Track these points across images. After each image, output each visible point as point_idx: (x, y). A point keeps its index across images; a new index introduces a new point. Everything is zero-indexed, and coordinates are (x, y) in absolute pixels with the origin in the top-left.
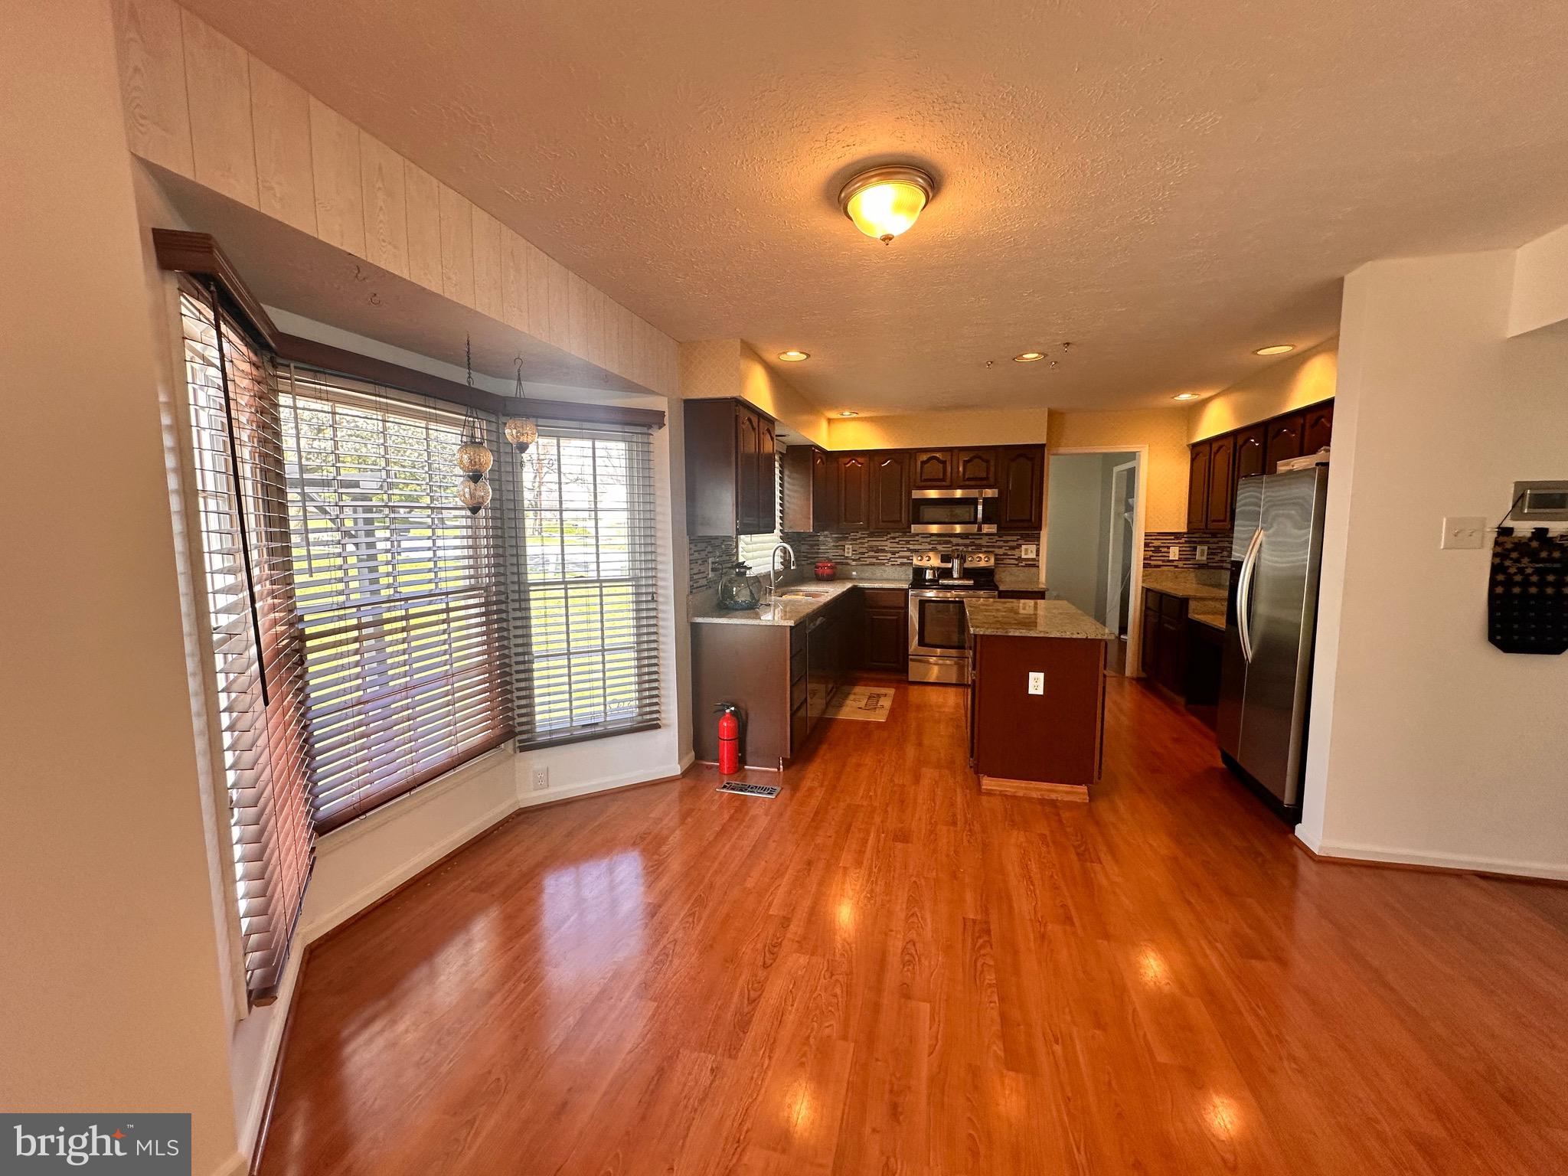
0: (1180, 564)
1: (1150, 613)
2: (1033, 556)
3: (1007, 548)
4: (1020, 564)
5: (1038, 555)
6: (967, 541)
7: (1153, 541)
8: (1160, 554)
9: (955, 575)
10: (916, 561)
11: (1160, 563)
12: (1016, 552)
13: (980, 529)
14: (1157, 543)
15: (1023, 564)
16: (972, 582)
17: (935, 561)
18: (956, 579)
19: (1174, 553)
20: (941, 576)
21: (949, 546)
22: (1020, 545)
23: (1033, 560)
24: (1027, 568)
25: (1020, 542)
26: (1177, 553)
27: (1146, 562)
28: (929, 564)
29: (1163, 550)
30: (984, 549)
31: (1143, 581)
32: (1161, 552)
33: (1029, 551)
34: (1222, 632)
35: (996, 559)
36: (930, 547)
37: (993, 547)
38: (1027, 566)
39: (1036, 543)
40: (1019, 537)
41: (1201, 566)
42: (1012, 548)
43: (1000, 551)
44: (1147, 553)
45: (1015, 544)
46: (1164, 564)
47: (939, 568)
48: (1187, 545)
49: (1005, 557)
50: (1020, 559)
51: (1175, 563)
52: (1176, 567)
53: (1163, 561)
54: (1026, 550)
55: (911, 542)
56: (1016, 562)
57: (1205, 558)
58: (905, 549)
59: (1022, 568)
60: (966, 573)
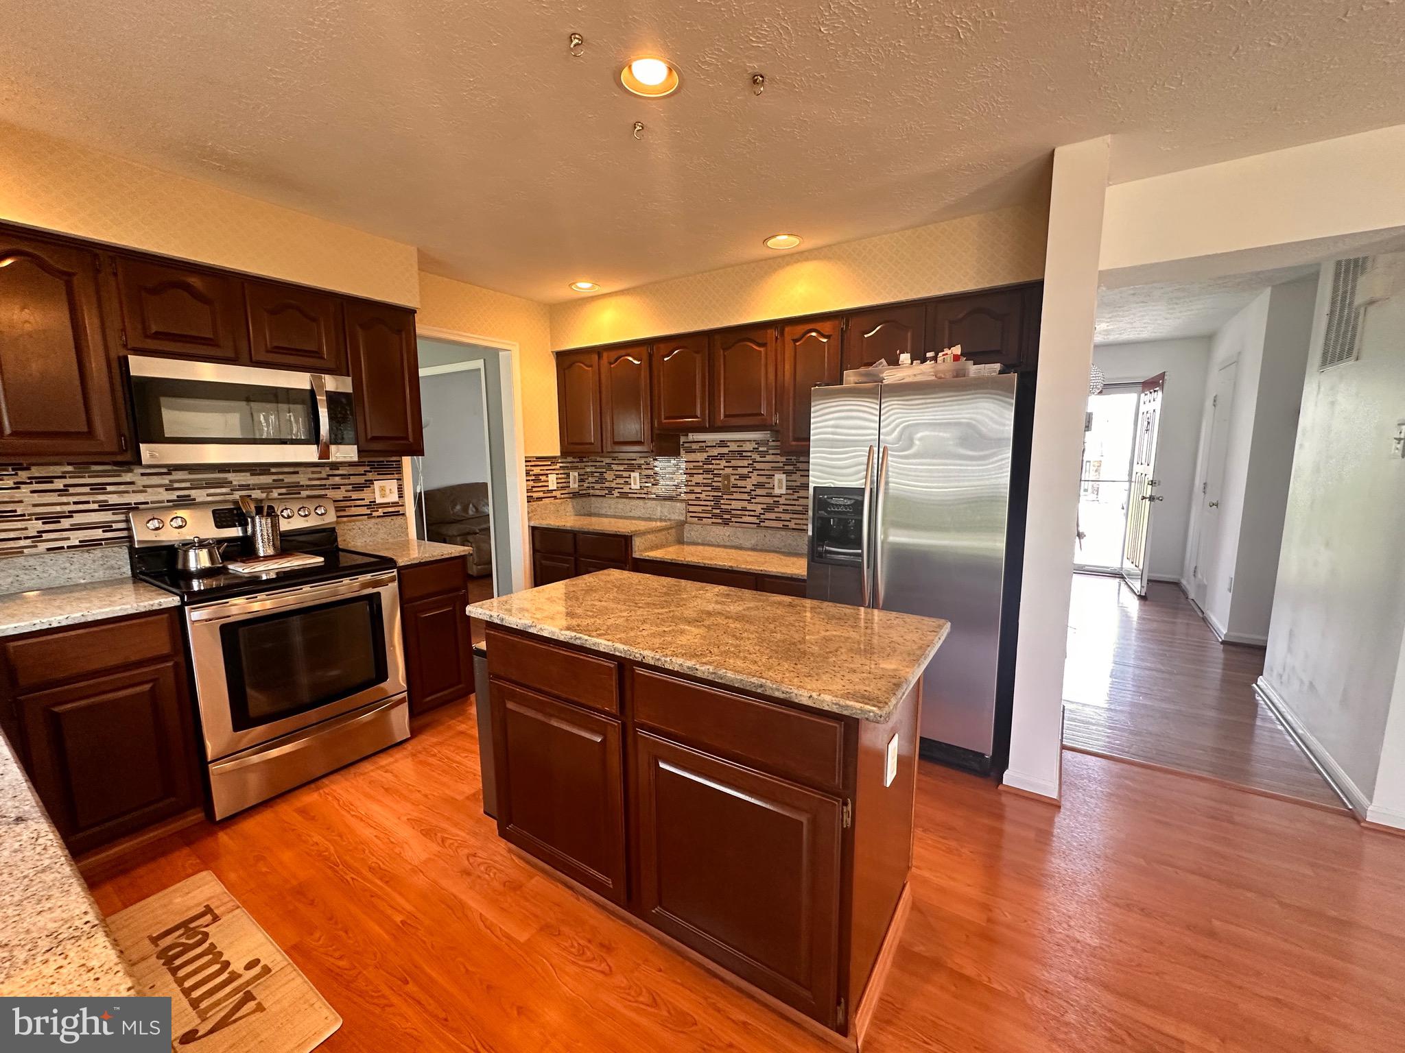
0: (558, 494)
1: (538, 554)
2: (394, 498)
3: (350, 487)
4: (375, 514)
5: (401, 496)
6: (266, 479)
7: (533, 468)
8: (540, 484)
9: (263, 549)
10: (144, 533)
11: (541, 495)
12: (366, 495)
13: (324, 454)
14: (537, 470)
15: (380, 512)
16: (322, 559)
17: (200, 526)
18: (267, 558)
19: (552, 482)
20: (229, 557)
21: (224, 490)
22: (371, 482)
23: (395, 504)
24: (389, 519)
25: (370, 476)
26: (555, 482)
27: (529, 494)
28: (188, 534)
29: (543, 478)
30: (304, 493)
31: (529, 519)
32: (540, 481)
33: (388, 491)
34: (804, 581)
35: (338, 509)
36: (173, 495)
37: (323, 487)
38: (386, 515)
39: (396, 476)
40: (368, 468)
41: (575, 495)
42: (358, 488)
43: (339, 494)
44: (529, 483)
45: (361, 480)
46: (546, 495)
47: (220, 542)
48: (562, 472)
49: (348, 503)
50: (373, 505)
51: (554, 494)
52: (555, 497)
53: (544, 492)
54: (382, 489)
55: (109, 488)
56: (368, 512)
57: (576, 486)
58: (96, 506)
59: (379, 520)
60: (287, 544)
